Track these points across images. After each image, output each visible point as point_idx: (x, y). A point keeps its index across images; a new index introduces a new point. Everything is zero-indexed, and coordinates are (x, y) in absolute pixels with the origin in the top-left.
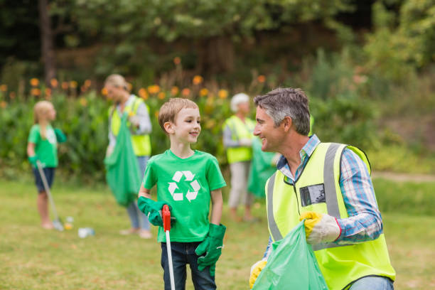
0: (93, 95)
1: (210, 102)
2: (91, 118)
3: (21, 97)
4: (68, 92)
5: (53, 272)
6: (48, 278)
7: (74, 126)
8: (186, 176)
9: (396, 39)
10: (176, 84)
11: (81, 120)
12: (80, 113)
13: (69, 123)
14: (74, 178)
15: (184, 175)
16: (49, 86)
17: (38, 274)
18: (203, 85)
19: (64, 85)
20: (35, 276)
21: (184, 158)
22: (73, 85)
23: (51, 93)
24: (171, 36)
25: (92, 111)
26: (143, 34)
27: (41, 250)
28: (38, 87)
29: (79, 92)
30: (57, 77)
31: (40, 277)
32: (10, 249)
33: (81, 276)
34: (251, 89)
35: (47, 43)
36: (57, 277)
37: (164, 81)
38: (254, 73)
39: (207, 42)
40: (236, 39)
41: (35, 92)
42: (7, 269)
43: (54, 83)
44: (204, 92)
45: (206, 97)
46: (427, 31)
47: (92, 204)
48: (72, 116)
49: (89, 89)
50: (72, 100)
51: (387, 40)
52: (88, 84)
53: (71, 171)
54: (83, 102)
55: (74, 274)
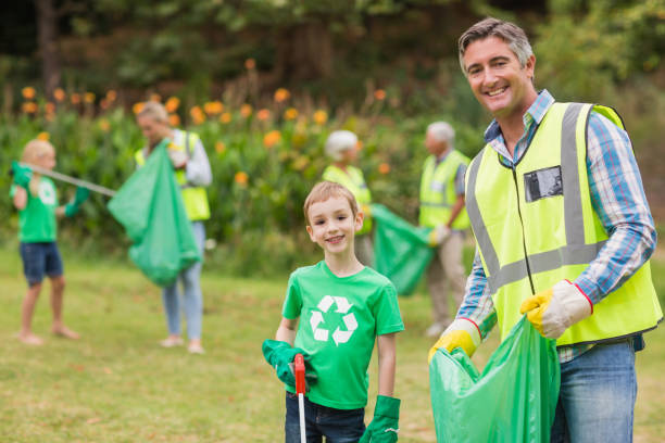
0: (119, 115)
1: (300, 128)
2: (116, 150)
3: (7, 115)
4: (81, 109)
5: (83, 418)
6: (77, 431)
7: (90, 162)
8: (338, 304)
9: (582, 34)
10: (248, 100)
11: (100, 153)
12: (99, 142)
13: (81, 157)
14: (89, 242)
15: (335, 303)
16: (52, 99)
17: (60, 424)
18: (289, 103)
19: (75, 99)
20: (56, 426)
21: (341, 275)
22: (89, 98)
23: (55, 111)
24: (238, 24)
25: (118, 139)
26: (196, 19)
27: (58, 376)
28: (34, 101)
29: (97, 110)
30: (63, 85)
31: (64, 429)
32: (9, 375)
33: (127, 426)
34: (364, 109)
35: (46, 30)
36: (89, 427)
37: (228, 95)
38: (369, 84)
39: (291, 31)
40: (336, 27)
41: (29, 107)
42: (10, 413)
43: (59, 94)
44: (291, 113)
45: (295, 121)
46: (635, 25)
47: (123, 290)
48: (86, 146)
49: (115, 105)
50: (86, 122)
51: (570, 36)
52: (111, 96)
53: (86, 232)
54: (103, 124)
55: (115, 423)
